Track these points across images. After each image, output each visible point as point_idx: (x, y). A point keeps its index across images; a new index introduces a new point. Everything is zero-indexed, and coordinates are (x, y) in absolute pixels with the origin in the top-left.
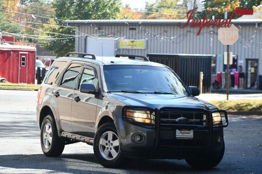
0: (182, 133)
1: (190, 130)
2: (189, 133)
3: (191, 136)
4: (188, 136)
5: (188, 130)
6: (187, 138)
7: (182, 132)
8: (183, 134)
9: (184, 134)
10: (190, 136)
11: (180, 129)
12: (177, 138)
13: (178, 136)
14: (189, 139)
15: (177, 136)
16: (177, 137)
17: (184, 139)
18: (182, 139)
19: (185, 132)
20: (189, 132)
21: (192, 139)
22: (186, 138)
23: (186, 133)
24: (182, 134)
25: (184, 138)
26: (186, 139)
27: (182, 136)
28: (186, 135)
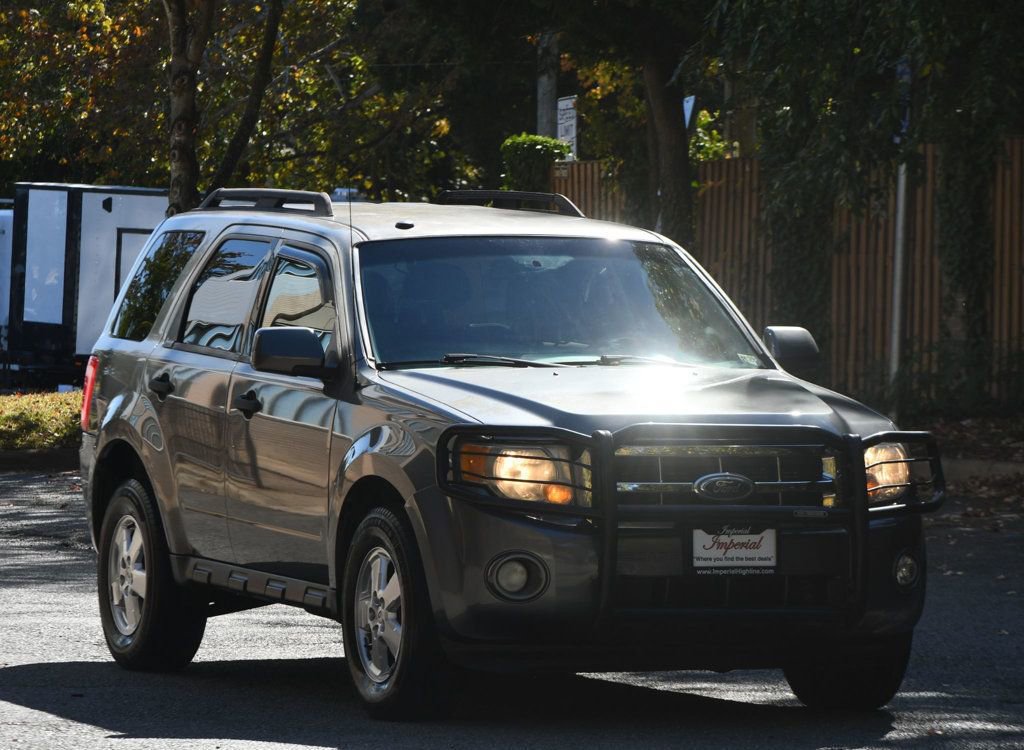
0: (720, 545)
1: (758, 533)
2: (756, 546)
3: (765, 559)
4: (753, 559)
5: (752, 533)
6: (748, 568)
7: (724, 539)
8: (727, 549)
9: (732, 553)
10: (761, 559)
11: (713, 529)
12: (699, 572)
13: (705, 559)
14: (758, 572)
15: (698, 559)
16: (697, 563)
17: (733, 572)
18: (721, 572)
19: (738, 539)
20: (755, 538)
21: (772, 571)
22: (743, 568)
23: (743, 545)
24: (724, 550)
25: (733, 568)
26: (744, 573)
27: (721, 560)
28: (743, 553)
